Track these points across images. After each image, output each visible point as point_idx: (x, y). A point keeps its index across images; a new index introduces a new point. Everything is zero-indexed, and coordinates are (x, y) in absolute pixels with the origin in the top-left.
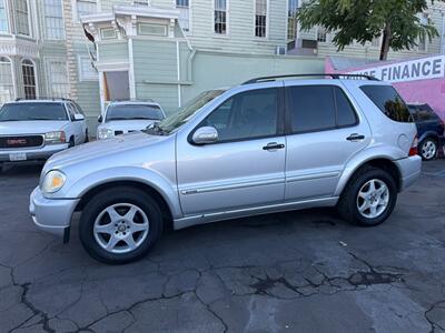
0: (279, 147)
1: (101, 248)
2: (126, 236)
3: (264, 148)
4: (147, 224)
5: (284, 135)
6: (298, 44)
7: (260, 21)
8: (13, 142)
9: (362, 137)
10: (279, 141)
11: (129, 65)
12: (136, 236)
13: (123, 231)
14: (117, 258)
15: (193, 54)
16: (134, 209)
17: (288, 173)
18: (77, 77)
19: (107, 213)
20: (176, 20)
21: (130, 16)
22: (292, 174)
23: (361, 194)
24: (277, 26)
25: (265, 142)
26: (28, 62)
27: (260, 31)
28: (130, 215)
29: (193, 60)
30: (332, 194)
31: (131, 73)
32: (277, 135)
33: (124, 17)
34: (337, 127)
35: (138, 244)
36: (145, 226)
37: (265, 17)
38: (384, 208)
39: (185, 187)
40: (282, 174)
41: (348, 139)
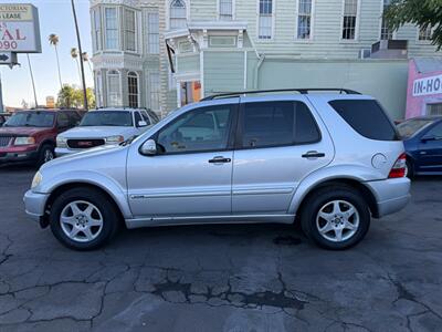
0: (225, 161)
1: (65, 235)
2: (85, 228)
3: (210, 161)
4: (101, 220)
5: (233, 150)
6: (383, 46)
7: (349, 22)
8: (82, 143)
9: (323, 155)
10: (226, 155)
11: (199, 76)
13: (81, 224)
14: (77, 245)
15: (260, 63)
16: (91, 207)
17: (235, 187)
18: (167, 86)
19: (70, 208)
20: (244, 31)
21: (201, 30)
22: (239, 188)
23: (321, 214)
24: (369, 26)
26: (133, 74)
27: (348, 33)
28: (88, 212)
30: (287, 211)
31: (202, 83)
32: (227, 149)
33: (198, 32)
34: (294, 144)
35: (95, 236)
36: (100, 222)
37: (354, 18)
38: (353, 233)
39: (133, 192)
40: (228, 187)
41: (303, 156)
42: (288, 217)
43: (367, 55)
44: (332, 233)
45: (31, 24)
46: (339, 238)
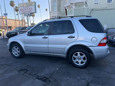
0: (46, 38)
2: (17, 53)
3: (43, 38)
4: (20, 51)
9: (74, 37)
15: (90, 11)
17: (49, 45)
19: (14, 48)
21: (73, 3)
23: (74, 56)
25: (43, 36)
29: (90, 13)
30: (64, 54)
32: (48, 35)
38: (85, 63)
40: (47, 45)
41: (68, 37)
44: (77, 62)
45: (34, 6)
46: (80, 64)
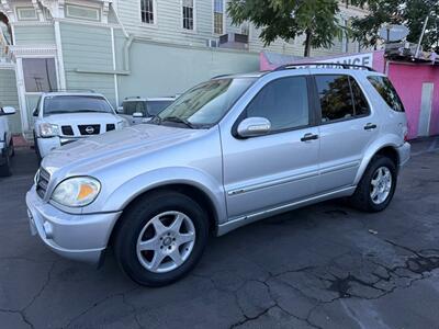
0: (315, 137)
1: (145, 269)
3: (303, 140)
4: (192, 233)
6: (231, 38)
7: (188, 12)
9: (374, 127)
10: (314, 131)
11: (56, 52)
12: (182, 248)
13: (169, 246)
15: (129, 43)
16: (180, 217)
19: (151, 225)
20: (110, 4)
23: (373, 182)
27: (188, 24)
28: (176, 225)
29: (130, 48)
30: (351, 184)
31: (60, 60)
34: (356, 117)
35: (184, 258)
36: (191, 235)
37: (191, 10)
38: (388, 193)
39: (230, 187)
40: (315, 167)
41: (365, 128)
42: (349, 189)
43: (214, 44)
